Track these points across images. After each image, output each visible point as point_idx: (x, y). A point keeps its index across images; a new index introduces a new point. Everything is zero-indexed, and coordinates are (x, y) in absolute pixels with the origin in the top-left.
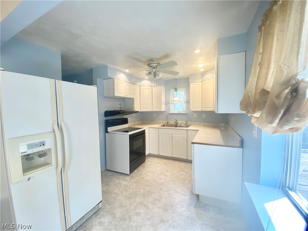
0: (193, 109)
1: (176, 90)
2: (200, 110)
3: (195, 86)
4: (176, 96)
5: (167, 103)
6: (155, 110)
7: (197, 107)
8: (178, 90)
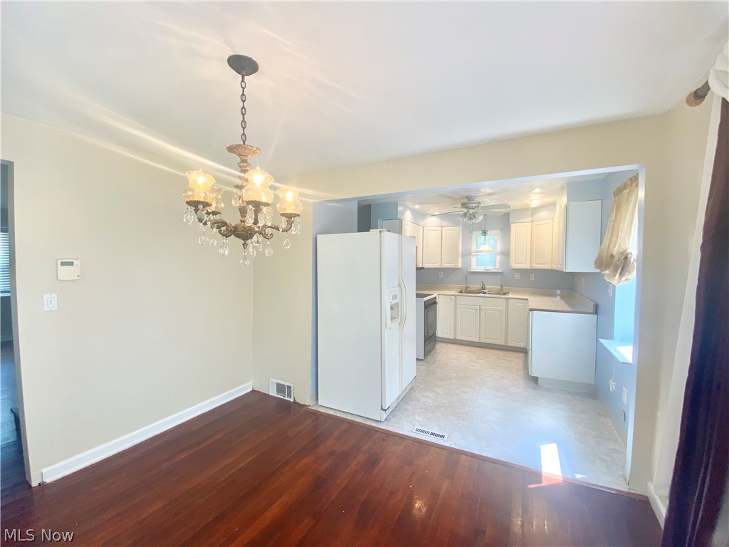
0: (515, 266)
1: (485, 233)
2: (529, 267)
3: (519, 229)
4: (484, 244)
5: (467, 255)
6: (445, 265)
7: (521, 261)
8: (489, 233)
